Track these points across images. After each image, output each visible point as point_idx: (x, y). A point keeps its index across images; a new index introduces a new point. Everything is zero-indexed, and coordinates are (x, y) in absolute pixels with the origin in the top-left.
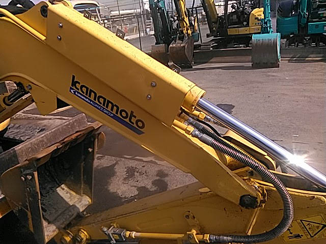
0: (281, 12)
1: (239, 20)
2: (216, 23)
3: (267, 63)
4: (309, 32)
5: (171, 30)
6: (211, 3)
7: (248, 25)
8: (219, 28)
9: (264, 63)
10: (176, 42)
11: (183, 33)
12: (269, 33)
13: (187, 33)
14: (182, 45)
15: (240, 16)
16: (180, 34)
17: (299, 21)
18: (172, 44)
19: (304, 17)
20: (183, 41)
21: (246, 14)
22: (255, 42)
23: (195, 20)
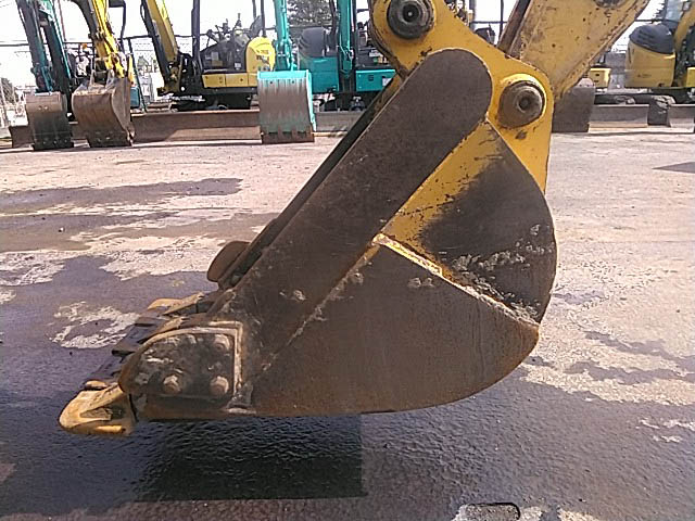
0: (306, 47)
1: (225, 61)
2: (176, 65)
3: (291, 133)
4: (359, 88)
5: (73, 76)
6: (164, 19)
7: (244, 69)
8: (183, 75)
9: (284, 133)
10: (87, 86)
11: (104, 68)
12: (289, 69)
13: (114, 69)
14: (103, 92)
15: (225, 55)
16: (97, 70)
17: (340, 67)
18: (80, 90)
19: (348, 59)
20: (105, 84)
21: (239, 47)
22: (264, 87)
23: (128, 59)
